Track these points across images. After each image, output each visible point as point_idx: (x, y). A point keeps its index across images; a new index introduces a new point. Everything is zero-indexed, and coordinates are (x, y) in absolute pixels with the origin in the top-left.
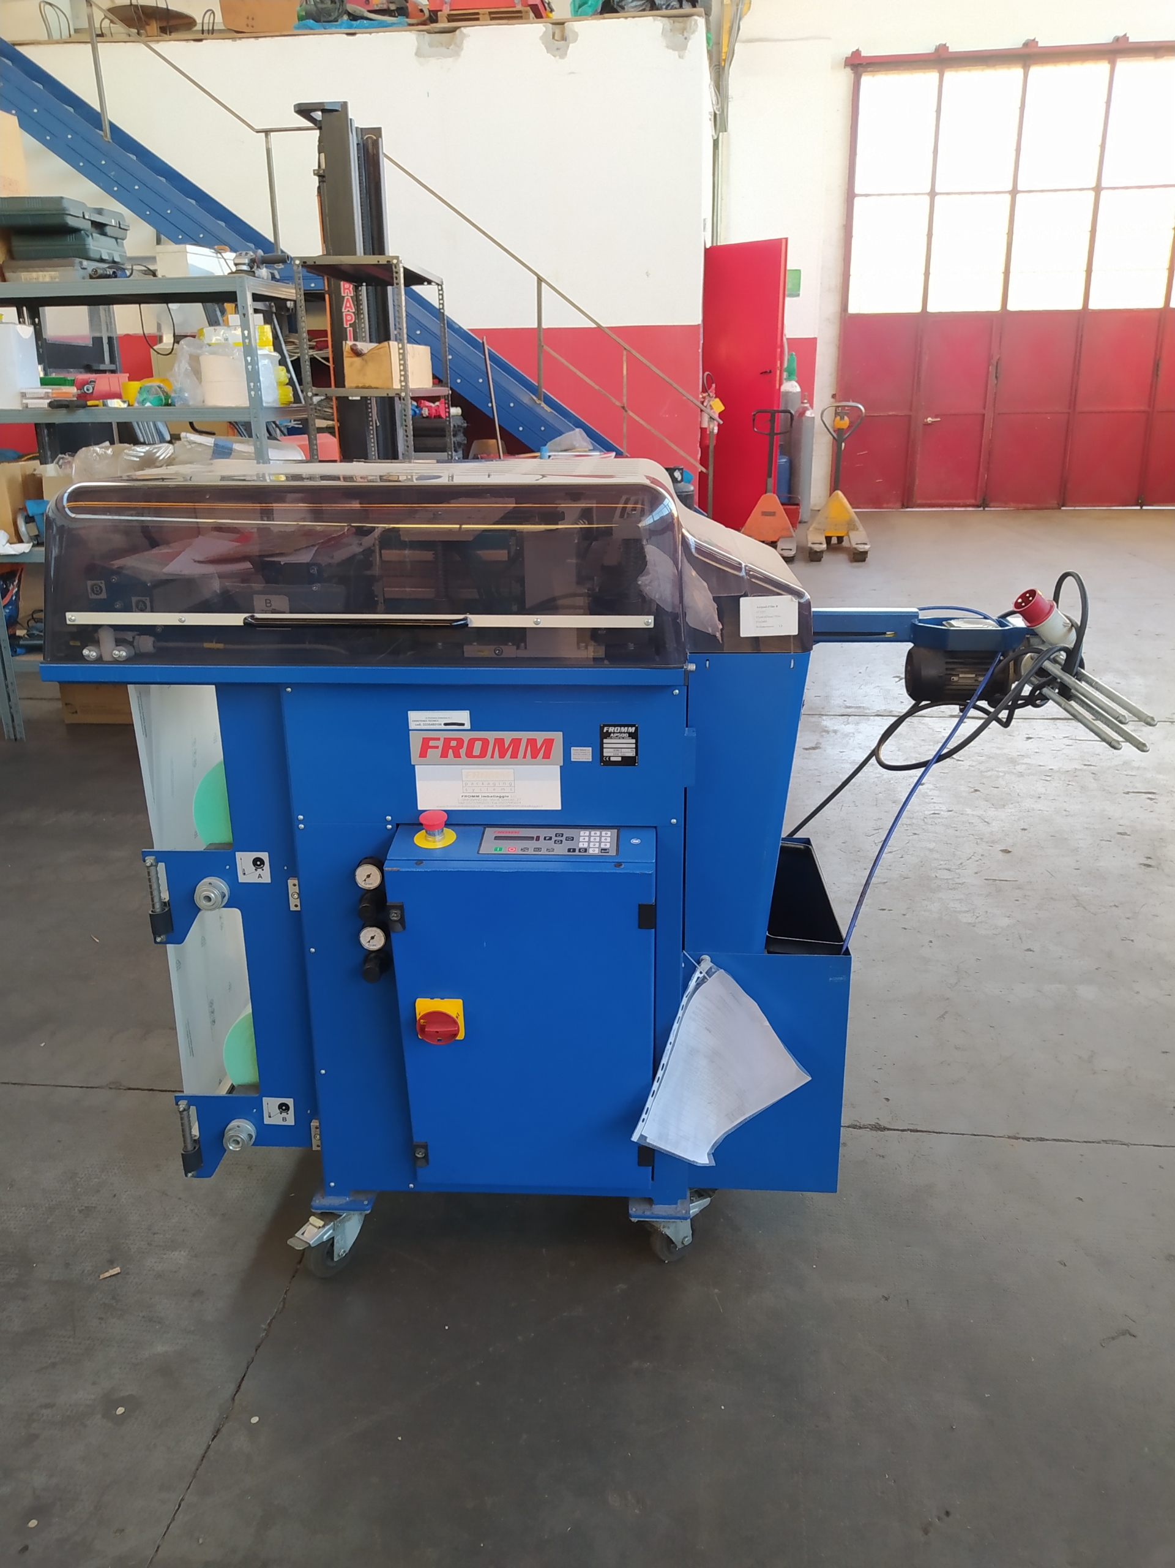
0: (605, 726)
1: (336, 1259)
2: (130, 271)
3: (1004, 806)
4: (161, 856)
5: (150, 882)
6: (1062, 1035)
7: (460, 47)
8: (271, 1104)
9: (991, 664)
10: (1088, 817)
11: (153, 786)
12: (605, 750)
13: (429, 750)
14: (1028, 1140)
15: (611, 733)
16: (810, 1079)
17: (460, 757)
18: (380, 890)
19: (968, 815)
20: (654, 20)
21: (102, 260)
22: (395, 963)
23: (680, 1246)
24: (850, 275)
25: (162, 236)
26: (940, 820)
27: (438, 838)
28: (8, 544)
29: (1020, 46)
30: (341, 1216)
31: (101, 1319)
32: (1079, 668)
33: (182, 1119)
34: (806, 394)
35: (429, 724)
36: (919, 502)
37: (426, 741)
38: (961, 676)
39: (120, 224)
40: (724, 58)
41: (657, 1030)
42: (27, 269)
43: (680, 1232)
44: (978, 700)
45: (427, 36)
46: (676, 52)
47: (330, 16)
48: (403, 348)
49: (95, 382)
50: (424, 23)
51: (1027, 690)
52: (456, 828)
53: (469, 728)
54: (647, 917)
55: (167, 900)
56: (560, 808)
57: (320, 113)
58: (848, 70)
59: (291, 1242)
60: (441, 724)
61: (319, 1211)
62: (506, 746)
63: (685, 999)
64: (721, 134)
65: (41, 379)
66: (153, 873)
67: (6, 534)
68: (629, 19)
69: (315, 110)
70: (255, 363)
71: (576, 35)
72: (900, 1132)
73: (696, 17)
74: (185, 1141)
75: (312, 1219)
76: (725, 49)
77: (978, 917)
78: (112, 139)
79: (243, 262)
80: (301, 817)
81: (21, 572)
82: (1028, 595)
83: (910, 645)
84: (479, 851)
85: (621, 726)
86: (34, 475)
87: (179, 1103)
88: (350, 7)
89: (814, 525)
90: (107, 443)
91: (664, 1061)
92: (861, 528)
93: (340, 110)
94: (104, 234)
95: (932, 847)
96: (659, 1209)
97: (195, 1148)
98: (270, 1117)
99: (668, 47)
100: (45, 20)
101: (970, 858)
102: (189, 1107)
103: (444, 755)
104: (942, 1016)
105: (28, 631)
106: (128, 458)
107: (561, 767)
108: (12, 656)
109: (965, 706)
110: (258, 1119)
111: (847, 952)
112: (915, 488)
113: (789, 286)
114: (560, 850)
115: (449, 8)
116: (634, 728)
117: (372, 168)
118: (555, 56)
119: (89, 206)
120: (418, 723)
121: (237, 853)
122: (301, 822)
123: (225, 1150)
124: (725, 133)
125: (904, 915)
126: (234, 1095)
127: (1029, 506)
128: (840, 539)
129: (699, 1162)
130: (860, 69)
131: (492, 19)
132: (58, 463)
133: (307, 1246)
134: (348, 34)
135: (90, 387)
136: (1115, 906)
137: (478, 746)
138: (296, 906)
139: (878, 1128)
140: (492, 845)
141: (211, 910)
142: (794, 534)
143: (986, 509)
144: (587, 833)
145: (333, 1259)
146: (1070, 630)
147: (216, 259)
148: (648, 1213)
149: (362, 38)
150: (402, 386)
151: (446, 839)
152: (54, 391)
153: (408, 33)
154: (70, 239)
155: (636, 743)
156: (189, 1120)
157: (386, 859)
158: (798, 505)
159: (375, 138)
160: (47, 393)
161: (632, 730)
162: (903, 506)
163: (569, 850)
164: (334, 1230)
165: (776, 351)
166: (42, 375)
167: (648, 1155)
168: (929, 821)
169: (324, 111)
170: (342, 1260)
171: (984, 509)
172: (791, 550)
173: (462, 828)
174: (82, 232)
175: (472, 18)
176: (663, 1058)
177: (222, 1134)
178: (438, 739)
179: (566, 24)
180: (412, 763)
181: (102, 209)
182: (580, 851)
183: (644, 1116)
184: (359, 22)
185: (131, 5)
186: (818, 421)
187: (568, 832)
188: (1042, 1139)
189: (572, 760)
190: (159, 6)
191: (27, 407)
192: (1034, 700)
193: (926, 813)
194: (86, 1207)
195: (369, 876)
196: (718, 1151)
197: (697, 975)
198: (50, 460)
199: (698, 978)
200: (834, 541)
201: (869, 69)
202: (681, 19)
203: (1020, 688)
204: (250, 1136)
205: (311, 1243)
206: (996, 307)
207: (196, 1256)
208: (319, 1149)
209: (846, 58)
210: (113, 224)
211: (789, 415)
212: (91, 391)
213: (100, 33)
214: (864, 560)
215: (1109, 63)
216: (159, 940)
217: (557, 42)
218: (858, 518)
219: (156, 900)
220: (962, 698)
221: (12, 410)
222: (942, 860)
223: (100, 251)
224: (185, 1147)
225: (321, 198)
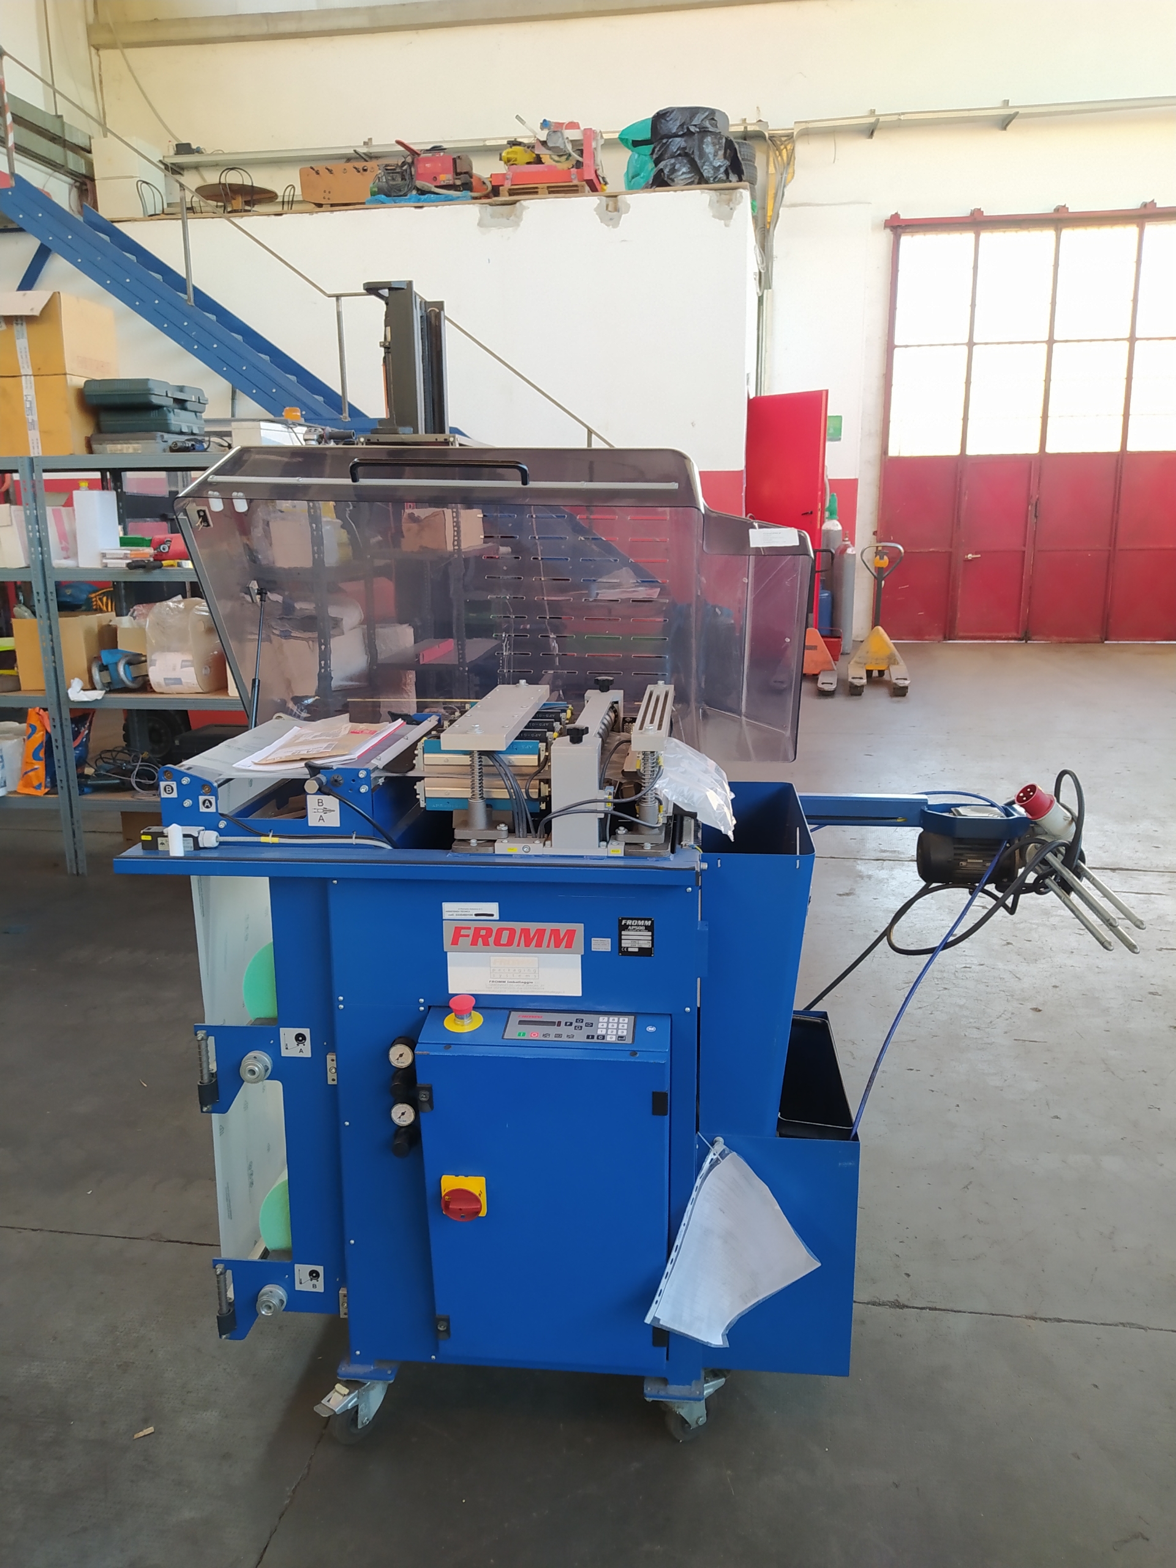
0: (623, 919)
1: (360, 1427)
2: (208, 443)
3: (1036, 960)
4: (211, 1030)
5: (200, 1055)
6: (1085, 1209)
7: (519, 218)
8: (302, 1271)
9: (998, 850)
10: (1120, 975)
11: (207, 965)
12: (623, 941)
13: (461, 938)
14: (1045, 1320)
15: (629, 925)
16: (820, 1265)
17: (489, 945)
18: (412, 1067)
19: (999, 970)
20: (702, 193)
21: (181, 433)
22: (423, 1140)
23: (694, 1426)
24: (889, 422)
25: (237, 390)
26: (971, 975)
27: (466, 1021)
28: (82, 692)
29: (1052, 211)
30: (366, 1384)
31: (132, 1481)
32: (1079, 861)
33: (218, 1282)
34: (847, 532)
35: (461, 915)
36: (961, 634)
37: (458, 930)
38: (969, 861)
39: (199, 399)
40: (769, 221)
41: (671, 1210)
42: (113, 441)
43: (695, 1413)
44: (987, 883)
45: (489, 208)
46: (723, 221)
47: (400, 191)
48: (457, 513)
49: (170, 541)
50: (487, 196)
51: (1031, 878)
52: (483, 1011)
53: (498, 918)
54: (660, 1104)
55: (214, 1071)
56: (580, 995)
57: (387, 290)
58: (888, 231)
59: (317, 1409)
60: (472, 915)
61: (345, 1379)
62: (531, 936)
63: (699, 1181)
64: (765, 291)
65: (121, 538)
66: (203, 1046)
67: (80, 681)
68: (678, 192)
69: (385, 288)
70: (319, 529)
71: (628, 207)
72: (918, 1310)
73: (741, 190)
74: (220, 1305)
75: (338, 1386)
76: (770, 213)
77: (1006, 1080)
78: (195, 303)
79: (312, 438)
80: (341, 998)
81: (93, 717)
82: (1029, 790)
83: (921, 830)
84: (503, 1035)
85: (638, 919)
86: (110, 625)
87: (217, 1266)
88: (419, 183)
89: (854, 659)
90: (180, 597)
91: (678, 1242)
92: (902, 662)
93: (406, 288)
94: (185, 409)
95: (962, 1003)
96: (674, 1390)
97: (229, 1311)
98: (301, 1283)
99: (714, 216)
100: (141, 197)
101: (1000, 1016)
102: (226, 1272)
103: (474, 943)
104: (966, 1187)
105: (96, 771)
106: (199, 613)
107: (582, 956)
108: (80, 795)
109: (974, 889)
110: (289, 1286)
111: (856, 1138)
112: (957, 621)
113: (830, 431)
114: (580, 1036)
115: (510, 183)
116: (650, 922)
117: (434, 339)
118: (608, 226)
119: (171, 384)
120: (451, 913)
121: (281, 1029)
122: (341, 1002)
123: (258, 1315)
124: (770, 290)
125: (932, 1076)
126: (268, 1260)
127: (1071, 639)
128: (881, 673)
129: (713, 1343)
130: (900, 230)
131: (550, 192)
132: (132, 615)
133: (332, 1413)
134: (416, 207)
135: (166, 546)
136: (1143, 1071)
137: (505, 935)
138: (333, 1080)
139: (898, 1305)
140: (516, 1030)
141: (255, 1083)
142: (835, 668)
143: (1029, 642)
144: (606, 1019)
145: (357, 1425)
146: (1070, 823)
147: (288, 434)
148: (662, 1393)
149: (430, 212)
150: (454, 549)
151: (473, 1023)
152: (133, 552)
153: (471, 205)
154: (154, 414)
155: (652, 936)
156: (225, 1284)
157: (417, 1042)
158: (839, 637)
159: (437, 311)
160: (125, 554)
161: (648, 923)
162: (945, 638)
163: (588, 1037)
164: (358, 1398)
165: (817, 493)
166: (121, 534)
167: (662, 1336)
168: (960, 975)
169: (390, 289)
170: (366, 1427)
171: (1026, 642)
172: (832, 684)
173: (489, 1011)
174: (165, 408)
175: (532, 192)
176: (677, 1239)
177: (255, 1298)
178: (469, 928)
179: (619, 197)
180: (445, 950)
181: (183, 386)
182: (598, 1038)
183: (657, 1298)
184: (426, 196)
185: (220, 183)
186: (858, 557)
187: (587, 1018)
188: (1059, 1320)
189: (593, 950)
190: (245, 183)
191: (106, 566)
192: (1038, 887)
193: (957, 966)
194: (125, 1362)
195: (401, 1055)
196: (733, 1332)
197: (711, 1156)
198: (125, 612)
199: (712, 1159)
200: (875, 674)
201: (908, 230)
202: (727, 192)
203: (1025, 874)
204: (282, 1301)
205: (336, 1410)
206: (1034, 449)
207: (226, 1417)
208: (346, 1316)
209: (886, 220)
210: (193, 400)
211: (830, 554)
212: (167, 550)
213: (190, 206)
214: (904, 695)
215: (1138, 226)
216: (205, 1109)
217: (610, 213)
218: (898, 650)
219: (205, 1071)
220: (971, 882)
221: (91, 569)
222: (972, 1018)
223: (180, 425)
224: (221, 1309)
225: (386, 366)
